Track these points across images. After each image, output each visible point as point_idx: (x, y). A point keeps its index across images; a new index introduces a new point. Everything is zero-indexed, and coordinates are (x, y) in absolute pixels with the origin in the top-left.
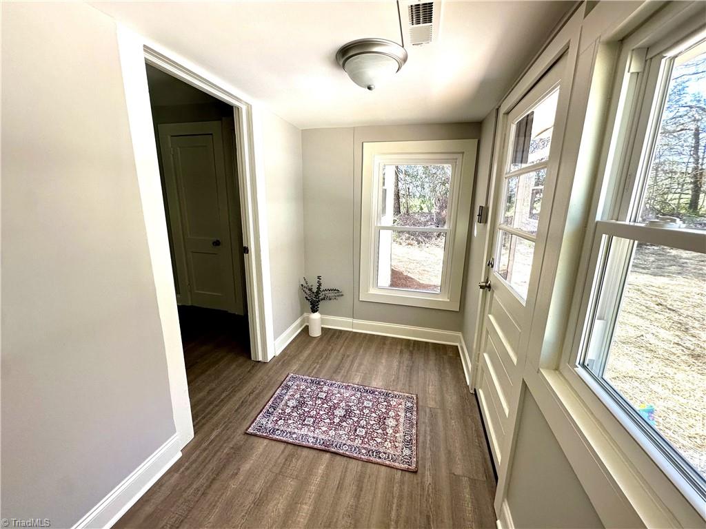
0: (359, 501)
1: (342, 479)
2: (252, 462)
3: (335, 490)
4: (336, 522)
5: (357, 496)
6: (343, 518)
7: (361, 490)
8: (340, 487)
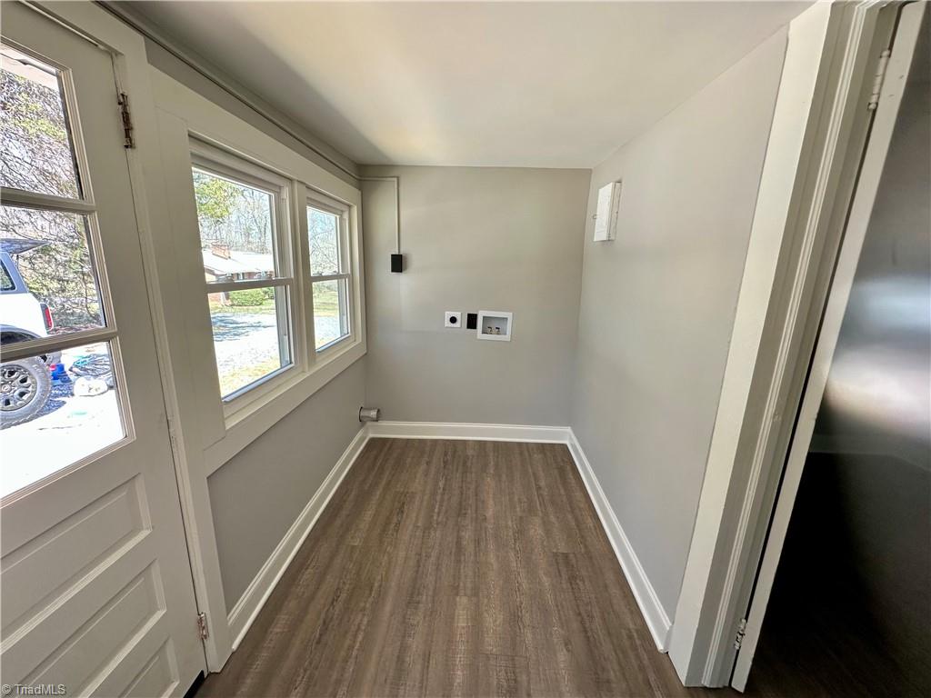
0: (402, 644)
1: (426, 667)
2: (562, 666)
3: (432, 651)
4: (424, 617)
5: (403, 648)
6: (418, 622)
7: (398, 657)
8: (427, 657)
